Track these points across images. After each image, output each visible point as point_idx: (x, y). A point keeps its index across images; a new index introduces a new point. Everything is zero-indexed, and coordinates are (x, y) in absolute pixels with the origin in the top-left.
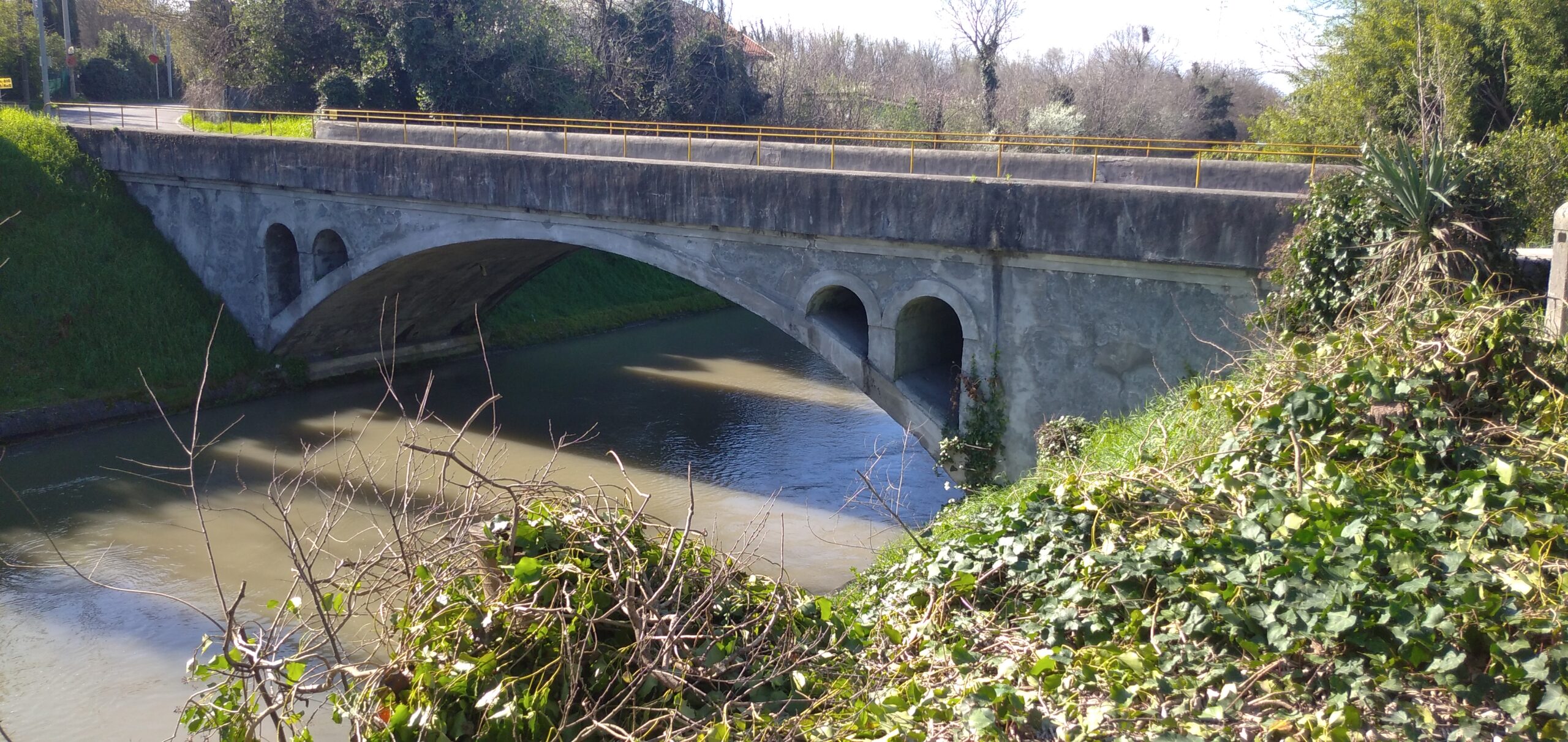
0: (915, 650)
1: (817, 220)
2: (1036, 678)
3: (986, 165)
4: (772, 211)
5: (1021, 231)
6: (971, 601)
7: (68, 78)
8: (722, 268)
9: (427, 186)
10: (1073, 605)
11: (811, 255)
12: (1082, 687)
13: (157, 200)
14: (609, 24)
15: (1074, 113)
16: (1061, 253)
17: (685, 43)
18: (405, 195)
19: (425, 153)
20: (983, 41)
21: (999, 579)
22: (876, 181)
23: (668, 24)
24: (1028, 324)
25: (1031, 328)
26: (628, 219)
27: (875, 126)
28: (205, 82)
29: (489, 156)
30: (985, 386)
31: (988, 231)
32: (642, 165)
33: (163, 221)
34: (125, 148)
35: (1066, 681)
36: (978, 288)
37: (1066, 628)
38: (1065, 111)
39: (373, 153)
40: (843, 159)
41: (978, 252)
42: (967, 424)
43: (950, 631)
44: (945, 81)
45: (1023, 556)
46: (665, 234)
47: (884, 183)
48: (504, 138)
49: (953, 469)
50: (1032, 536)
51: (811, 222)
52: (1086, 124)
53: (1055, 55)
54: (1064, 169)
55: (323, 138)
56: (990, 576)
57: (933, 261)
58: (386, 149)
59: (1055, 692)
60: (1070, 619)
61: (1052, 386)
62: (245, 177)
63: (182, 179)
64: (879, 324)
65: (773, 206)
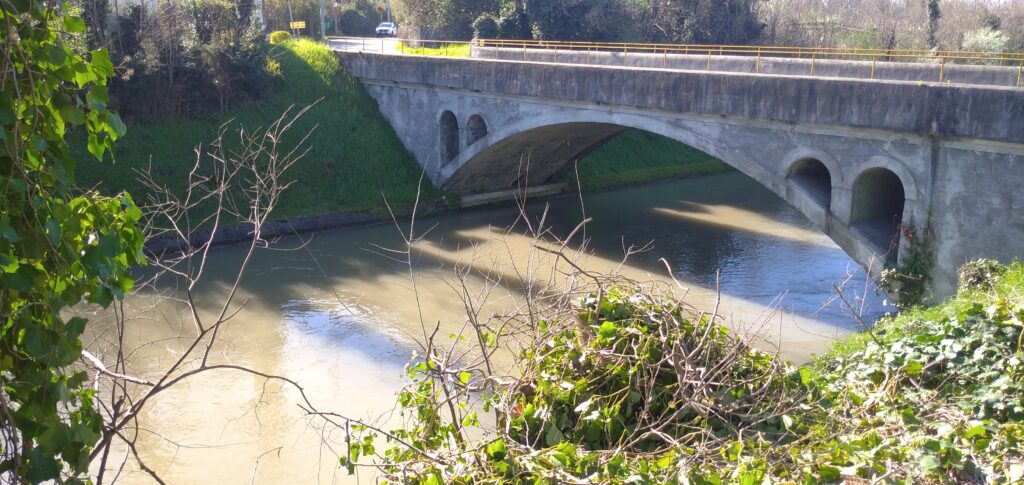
0: (873, 411)
1: (798, 111)
2: (970, 440)
3: (930, 74)
4: (765, 107)
5: (956, 121)
6: (918, 382)
7: (334, 22)
8: (726, 143)
9: (537, 88)
10: (999, 391)
11: (791, 136)
12: (1006, 450)
13: (381, 95)
15: (1000, 36)
16: (988, 139)
18: (523, 93)
19: (536, 67)
21: (940, 368)
22: (844, 84)
24: (957, 190)
25: (960, 193)
26: (663, 110)
27: (842, 46)
28: (410, 23)
29: (576, 68)
30: (920, 234)
31: (929, 122)
32: (676, 73)
33: (384, 108)
34: (364, 63)
35: (993, 445)
36: (919, 162)
37: (994, 407)
38: (992, 36)
39: (505, 67)
40: (819, 68)
41: (920, 136)
42: (904, 260)
43: (900, 401)
44: (898, 13)
45: (961, 354)
46: (689, 120)
47: (851, 86)
48: (585, 56)
49: (890, 291)
50: (968, 340)
51: (794, 112)
52: (1009, 44)
54: (992, 77)
55: (475, 57)
56: (934, 366)
57: (884, 142)
58: (514, 64)
59: (984, 451)
60: (998, 401)
61: (973, 237)
62: (431, 82)
63: (395, 82)
64: (840, 185)
65: (766, 102)
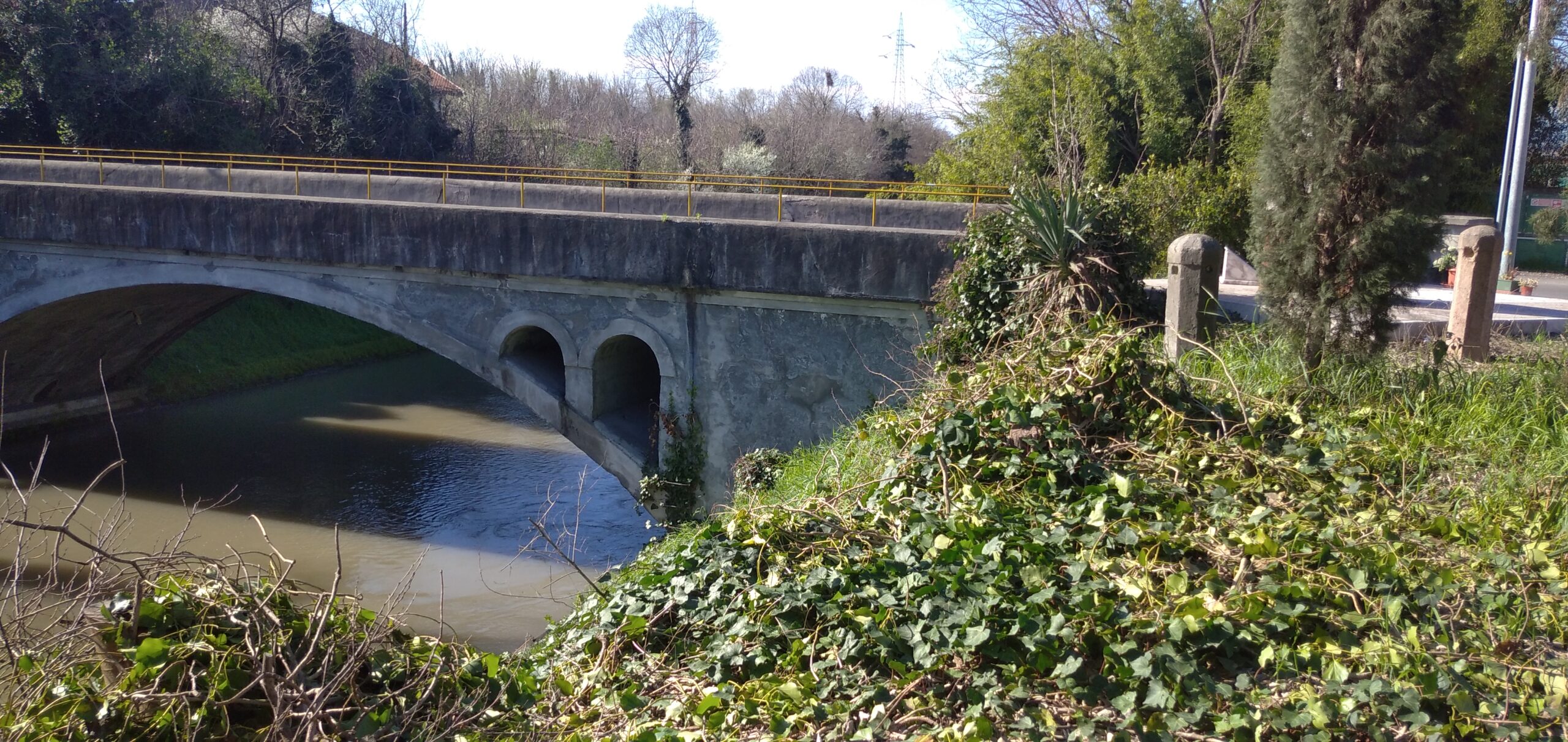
0: (585, 701)
1: (508, 259)
2: (701, 716)
3: (678, 204)
4: (459, 251)
5: (713, 270)
6: (642, 645)
8: (408, 311)
9: (69, 228)
10: (739, 640)
11: (503, 296)
12: (744, 722)
14: (280, 54)
15: (766, 153)
16: (752, 290)
17: (365, 75)
18: (42, 238)
19: (65, 192)
20: (675, 81)
21: (671, 619)
22: (568, 219)
23: (346, 55)
24: (722, 360)
25: (725, 363)
26: (301, 260)
27: (571, 165)
29: (142, 194)
30: (683, 423)
31: (680, 270)
32: (316, 203)
35: (730, 718)
36: (673, 325)
37: (732, 663)
38: (756, 152)
40: (534, 197)
41: (672, 290)
42: (667, 461)
43: (622, 677)
44: (640, 120)
45: (693, 595)
46: (344, 276)
47: (576, 222)
48: (158, 173)
49: (654, 507)
50: (702, 574)
51: (502, 261)
52: (777, 164)
53: (746, 96)
54: (753, 209)
56: (661, 616)
57: (628, 300)
58: (19, 188)
59: (720, 729)
60: (736, 654)
61: (748, 420)
64: (575, 364)
65: (460, 246)
